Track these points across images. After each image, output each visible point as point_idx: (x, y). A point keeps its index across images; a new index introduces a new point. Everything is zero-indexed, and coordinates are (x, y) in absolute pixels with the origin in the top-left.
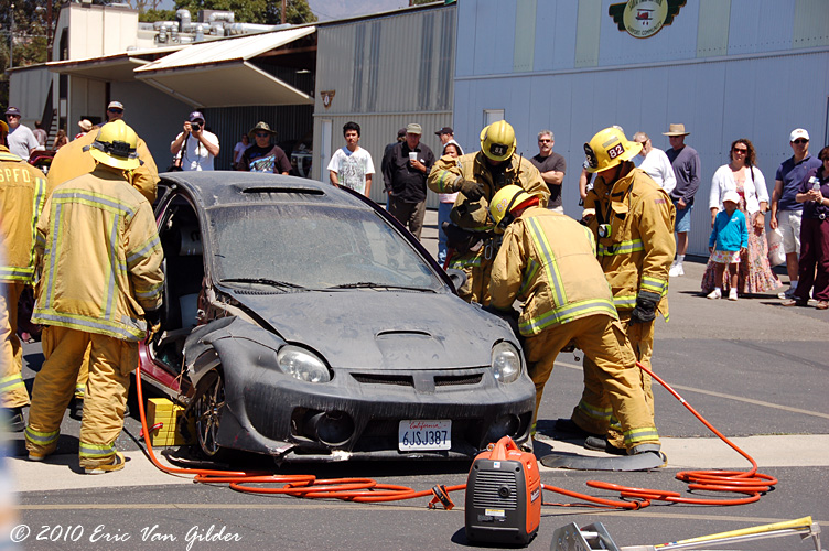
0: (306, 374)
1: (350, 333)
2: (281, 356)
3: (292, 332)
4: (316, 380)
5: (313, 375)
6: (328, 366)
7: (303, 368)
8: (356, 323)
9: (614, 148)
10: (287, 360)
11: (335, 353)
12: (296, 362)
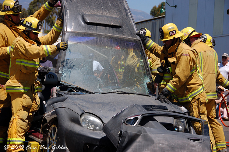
0: (93, 126)
1: (112, 109)
2: (83, 118)
3: (88, 109)
4: (97, 128)
5: (96, 126)
6: (103, 122)
7: (92, 123)
8: (115, 106)
9: (172, 31)
10: (85, 119)
11: (106, 117)
12: (90, 120)
